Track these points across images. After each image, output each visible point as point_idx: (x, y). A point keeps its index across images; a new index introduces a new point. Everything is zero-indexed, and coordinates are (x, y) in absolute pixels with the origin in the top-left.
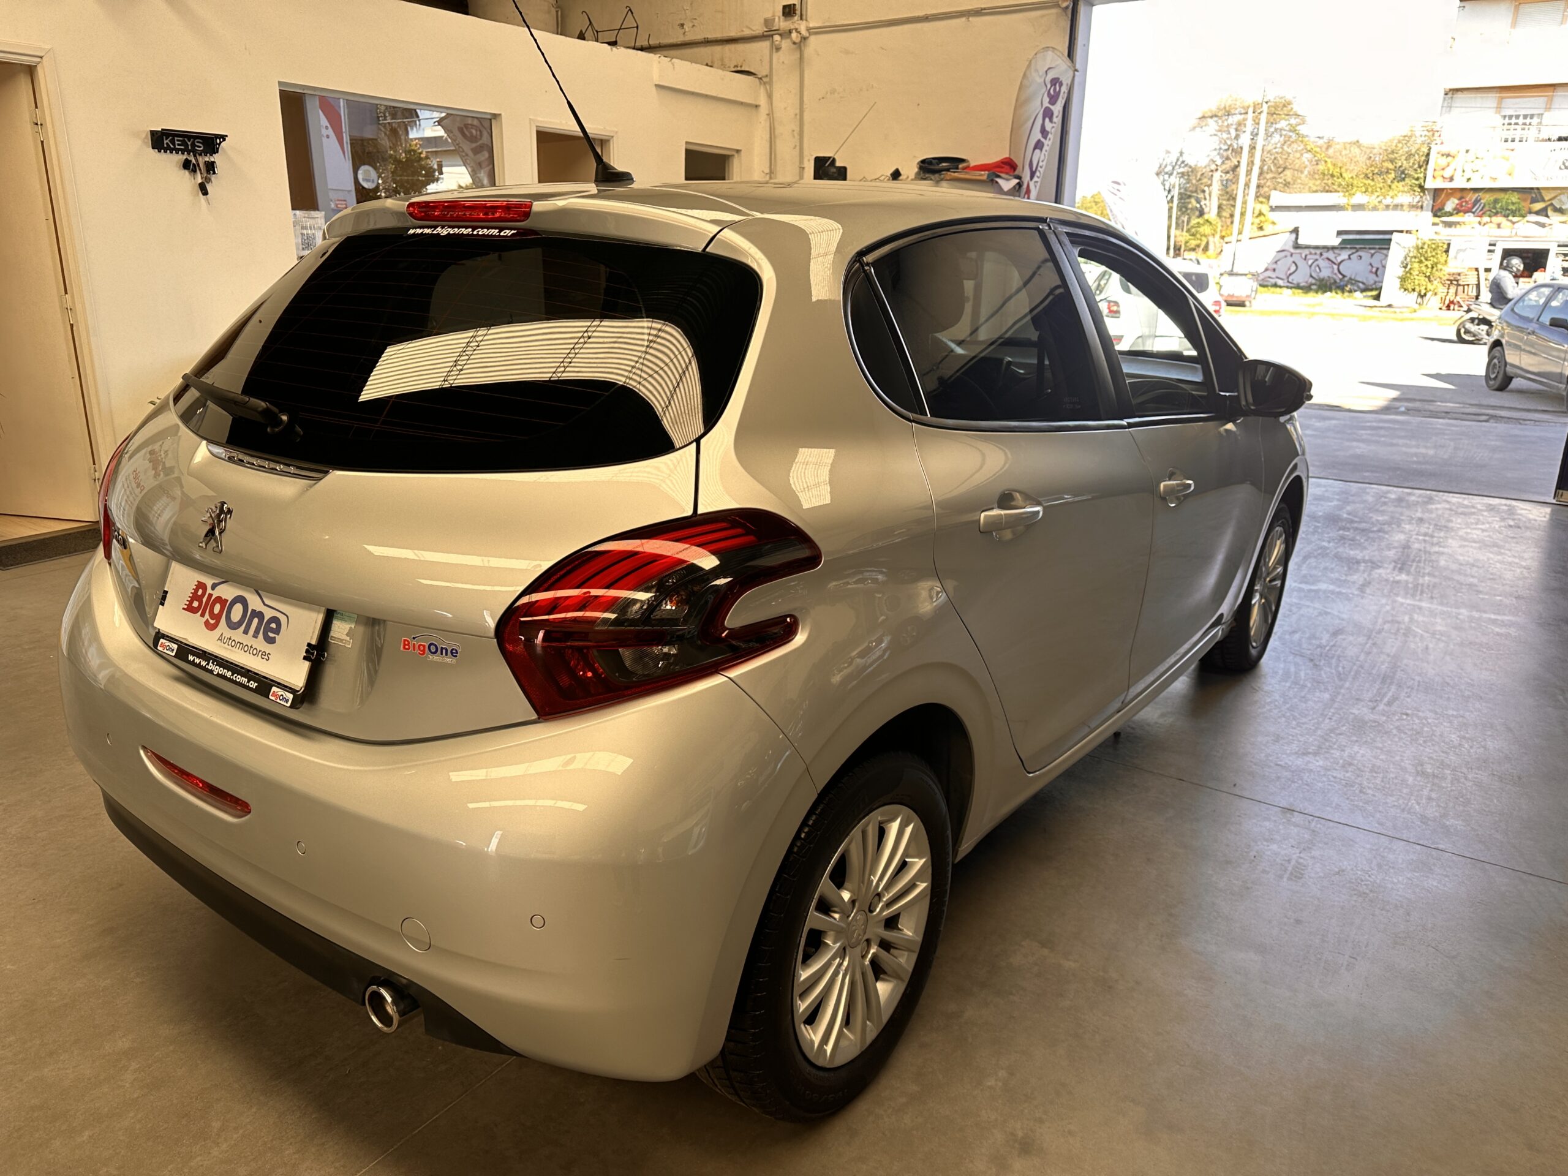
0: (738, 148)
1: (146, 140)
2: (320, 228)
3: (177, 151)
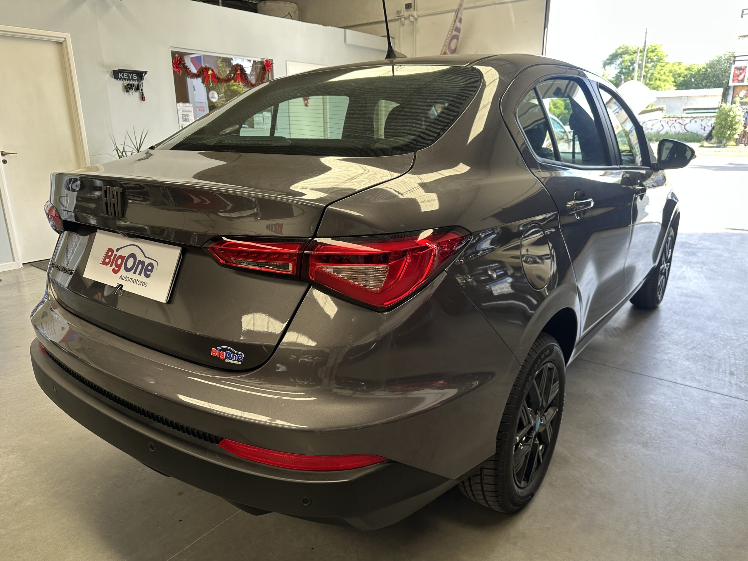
1: (110, 74)
2: (191, 111)
3: (125, 79)
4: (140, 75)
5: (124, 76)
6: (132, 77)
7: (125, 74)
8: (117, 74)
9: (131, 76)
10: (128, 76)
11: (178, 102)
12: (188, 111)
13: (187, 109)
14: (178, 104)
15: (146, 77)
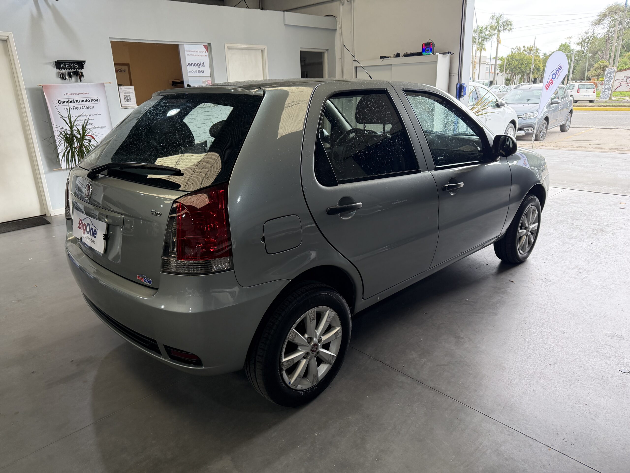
0: (327, 49)
1: (53, 66)
2: (132, 93)
3: (67, 69)
4: (81, 64)
5: (65, 66)
6: (74, 66)
7: (66, 64)
8: (59, 64)
9: (72, 65)
10: (70, 66)
11: (119, 85)
12: (130, 93)
13: (128, 91)
14: (120, 87)
15: (86, 65)
